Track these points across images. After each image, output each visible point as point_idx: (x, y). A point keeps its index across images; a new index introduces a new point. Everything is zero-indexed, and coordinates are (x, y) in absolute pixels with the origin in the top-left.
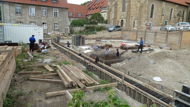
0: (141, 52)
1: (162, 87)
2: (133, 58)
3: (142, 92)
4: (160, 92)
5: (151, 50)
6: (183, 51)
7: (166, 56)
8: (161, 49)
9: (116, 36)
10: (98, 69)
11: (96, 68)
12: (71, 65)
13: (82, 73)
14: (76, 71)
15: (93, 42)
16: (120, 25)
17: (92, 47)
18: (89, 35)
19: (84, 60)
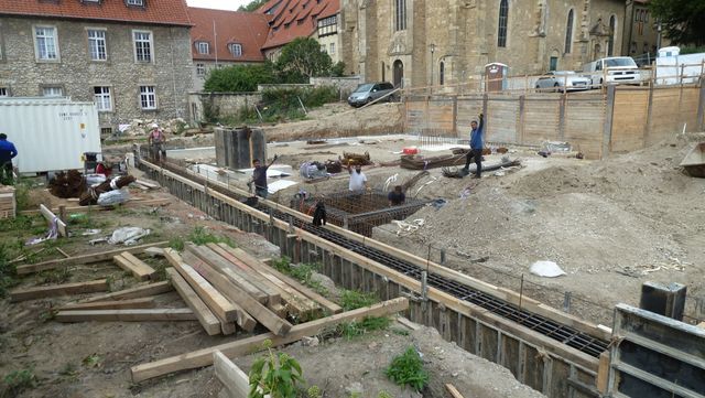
0: (478, 173)
1: (568, 296)
2: (451, 198)
3: (497, 323)
4: (563, 316)
5: (513, 164)
6: (624, 159)
7: (566, 183)
8: (545, 156)
9: (378, 123)
10: (326, 252)
11: (319, 248)
12: (222, 244)
13: (267, 272)
14: (244, 267)
15: (296, 148)
16: (390, 78)
17: (294, 167)
18: (280, 125)
19: (268, 222)
